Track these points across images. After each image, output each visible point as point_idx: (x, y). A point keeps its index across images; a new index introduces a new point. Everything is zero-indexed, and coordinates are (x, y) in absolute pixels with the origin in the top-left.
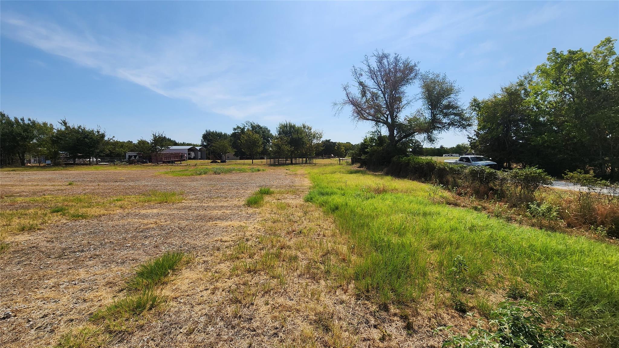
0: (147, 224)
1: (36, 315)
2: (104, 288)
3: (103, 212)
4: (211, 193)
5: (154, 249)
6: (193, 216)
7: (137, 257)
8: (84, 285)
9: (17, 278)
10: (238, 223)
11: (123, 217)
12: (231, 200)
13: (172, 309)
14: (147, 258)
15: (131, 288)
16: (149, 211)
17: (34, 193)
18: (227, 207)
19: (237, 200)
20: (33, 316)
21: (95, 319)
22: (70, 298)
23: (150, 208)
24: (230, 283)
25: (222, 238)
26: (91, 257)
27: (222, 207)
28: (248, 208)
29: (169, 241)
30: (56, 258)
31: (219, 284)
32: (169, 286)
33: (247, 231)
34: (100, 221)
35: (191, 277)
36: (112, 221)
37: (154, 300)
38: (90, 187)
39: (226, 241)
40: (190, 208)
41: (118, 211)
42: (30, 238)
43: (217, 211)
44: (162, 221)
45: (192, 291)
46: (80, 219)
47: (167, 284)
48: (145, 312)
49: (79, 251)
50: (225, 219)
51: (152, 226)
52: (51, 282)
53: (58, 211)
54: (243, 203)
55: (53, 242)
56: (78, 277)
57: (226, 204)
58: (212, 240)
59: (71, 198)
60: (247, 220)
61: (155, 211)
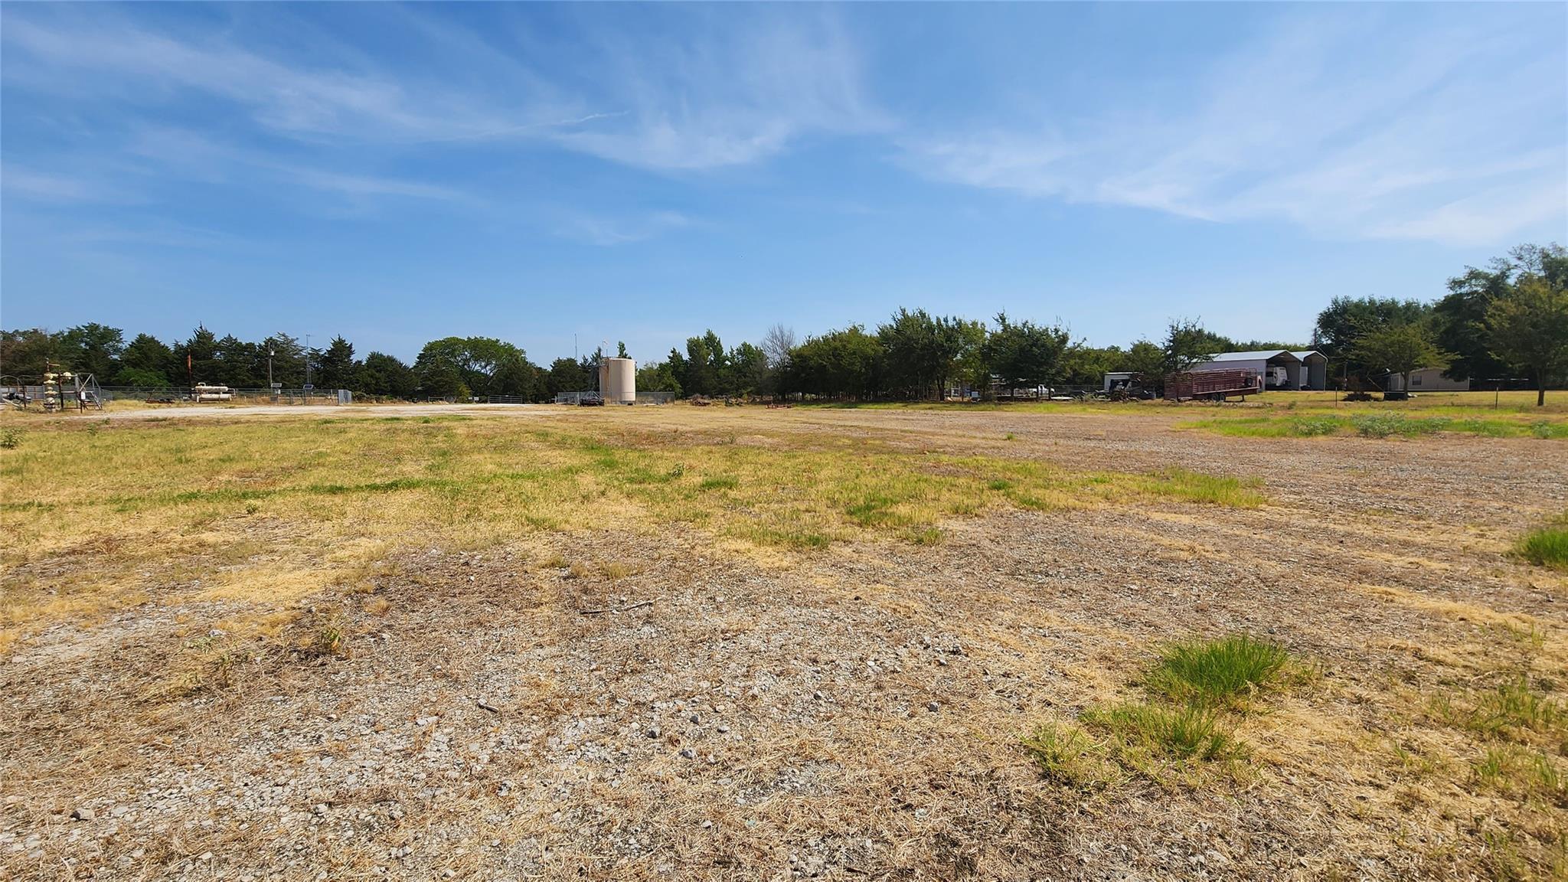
0: (1169, 548)
1: (992, 666)
2: (1097, 665)
3: (1072, 502)
4: (1355, 496)
5: (1198, 616)
6: (1297, 553)
7: (1158, 622)
8: (1061, 645)
9: (959, 592)
10: (1488, 612)
11: (1112, 521)
12: (1444, 528)
13: (1267, 789)
14: (1182, 632)
15: (1154, 693)
16: (1172, 517)
17: (962, 450)
18: (1428, 551)
19: (1473, 531)
20: (991, 666)
21: (1095, 726)
22: (1040, 659)
23: (1171, 508)
24: (1473, 805)
25: (1424, 648)
26: (1064, 592)
27: (1405, 544)
28: (1535, 569)
29: (1234, 604)
30: (1007, 574)
31: (1426, 790)
32: (1248, 723)
33: (1541, 652)
34: (1070, 521)
35: (1318, 727)
36: (1092, 525)
37: (1218, 741)
38: (1043, 446)
39: (1439, 662)
40: (1286, 528)
41: (1101, 506)
42: (967, 528)
43: (1389, 556)
44: (1207, 548)
45: (1328, 769)
46: (1034, 510)
47: (1244, 715)
48: (1194, 759)
49: (1041, 572)
50: (1425, 587)
51: (1184, 555)
52: (1008, 616)
53: (998, 488)
54: (1506, 547)
55: (998, 543)
56: (1047, 624)
57: (1420, 538)
58: (1380, 643)
59: (1015, 466)
60: (1530, 612)
61: (1186, 520)
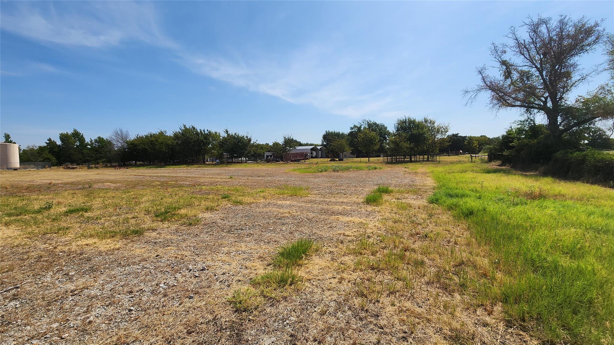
0: (283, 213)
1: (219, 272)
2: (258, 260)
3: (252, 200)
4: (332, 190)
5: (290, 235)
6: (317, 209)
7: (278, 240)
8: (246, 256)
9: (206, 243)
10: (359, 219)
11: (265, 206)
12: (350, 197)
13: (307, 289)
14: (285, 242)
15: (277, 265)
16: (284, 202)
17: (211, 184)
18: (347, 204)
19: (356, 197)
20: (217, 272)
21: (255, 284)
22: (237, 264)
23: (285, 199)
24: (355, 276)
25: (345, 232)
26: (248, 235)
27: (342, 202)
28: (367, 206)
29: (300, 229)
30: (227, 232)
31: (345, 275)
32: (303, 268)
33: (368, 228)
34: (251, 208)
35: (320, 264)
36: (259, 208)
37: (293, 277)
38: (243, 180)
39: (348, 236)
40: (314, 202)
41: (262, 201)
42: (212, 216)
43: (338, 207)
44: (294, 211)
45: (322, 277)
46: (239, 205)
47: (301, 266)
48: (287, 286)
49: (240, 229)
50: (346, 215)
51: (287, 215)
52: (226, 249)
53: (225, 198)
54: (362, 200)
55: (224, 220)
56: (241, 249)
57: (345, 200)
58: (336, 233)
59: (232, 188)
60: (366, 218)
61: (288, 202)
